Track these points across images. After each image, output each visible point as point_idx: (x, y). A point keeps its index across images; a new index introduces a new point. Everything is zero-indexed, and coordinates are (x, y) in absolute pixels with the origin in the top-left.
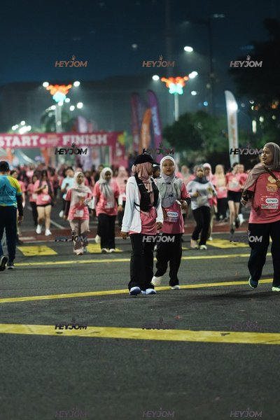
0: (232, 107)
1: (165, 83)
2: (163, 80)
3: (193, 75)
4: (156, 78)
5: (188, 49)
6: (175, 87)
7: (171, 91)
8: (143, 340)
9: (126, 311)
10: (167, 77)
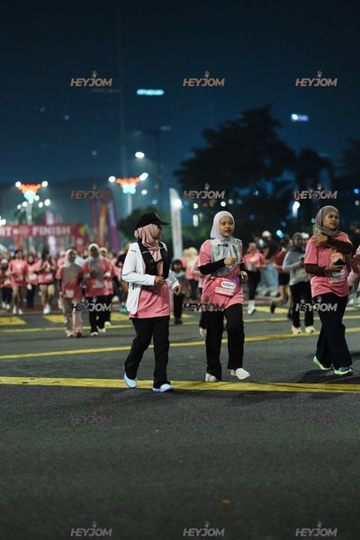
0: (176, 203)
1: (119, 185)
2: (119, 181)
3: (144, 177)
4: (112, 179)
5: (140, 155)
6: (129, 187)
7: (125, 191)
8: (96, 388)
9: (83, 366)
10: (122, 178)
